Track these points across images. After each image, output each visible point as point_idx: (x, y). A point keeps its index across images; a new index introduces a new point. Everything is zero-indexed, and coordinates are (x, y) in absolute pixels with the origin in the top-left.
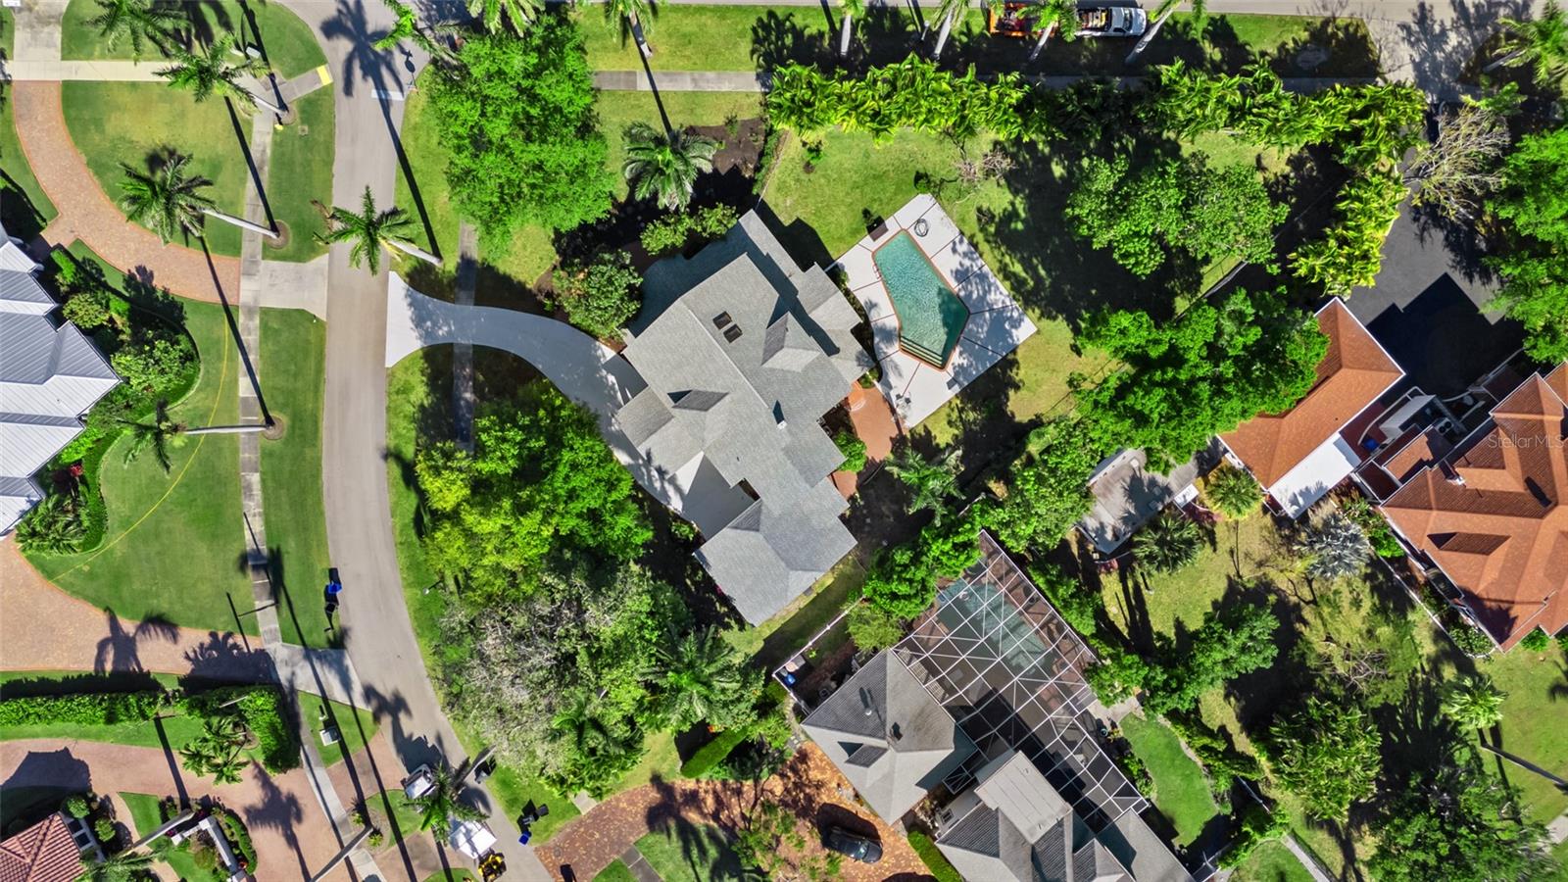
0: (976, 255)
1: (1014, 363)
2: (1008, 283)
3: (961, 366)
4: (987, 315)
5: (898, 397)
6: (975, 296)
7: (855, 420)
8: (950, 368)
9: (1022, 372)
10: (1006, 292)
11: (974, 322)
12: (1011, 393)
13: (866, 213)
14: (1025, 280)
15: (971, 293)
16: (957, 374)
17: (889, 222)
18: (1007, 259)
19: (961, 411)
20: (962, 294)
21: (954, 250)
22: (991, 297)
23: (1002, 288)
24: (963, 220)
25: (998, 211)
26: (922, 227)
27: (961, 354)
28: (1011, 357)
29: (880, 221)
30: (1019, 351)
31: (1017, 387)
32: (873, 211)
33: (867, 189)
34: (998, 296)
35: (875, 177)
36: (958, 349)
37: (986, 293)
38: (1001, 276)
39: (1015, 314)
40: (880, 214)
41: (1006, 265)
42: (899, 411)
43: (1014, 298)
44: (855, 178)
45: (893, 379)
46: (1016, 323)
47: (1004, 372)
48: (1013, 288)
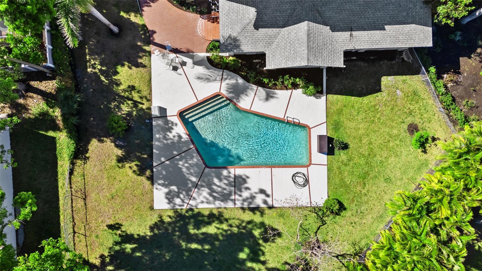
0: (246, 205)
1: (141, 171)
2: (206, 213)
3: (170, 129)
4: (194, 179)
5: (183, 64)
6: (216, 181)
7: (191, 16)
8: (176, 120)
9: (130, 172)
10: (200, 206)
11: (196, 165)
12: (120, 152)
13: (345, 147)
14: (198, 229)
15: (220, 180)
16: (167, 122)
17: (324, 158)
18: (225, 226)
19: (136, 103)
20: (225, 172)
21: (262, 191)
22: (205, 192)
23: (205, 206)
24: (281, 216)
25: (267, 247)
26: (300, 180)
27: (180, 137)
28: (148, 173)
29: (330, 152)
30: (148, 183)
31: (120, 160)
32: (342, 152)
33: (362, 161)
34: (201, 198)
35: (367, 173)
36: (185, 137)
37: (212, 191)
38: (215, 212)
39: (178, 201)
40: (336, 157)
41: (221, 222)
42: (172, 56)
43: (191, 210)
44: (378, 158)
45: (201, 70)
46: (170, 197)
47: (139, 159)
48: (199, 214)
